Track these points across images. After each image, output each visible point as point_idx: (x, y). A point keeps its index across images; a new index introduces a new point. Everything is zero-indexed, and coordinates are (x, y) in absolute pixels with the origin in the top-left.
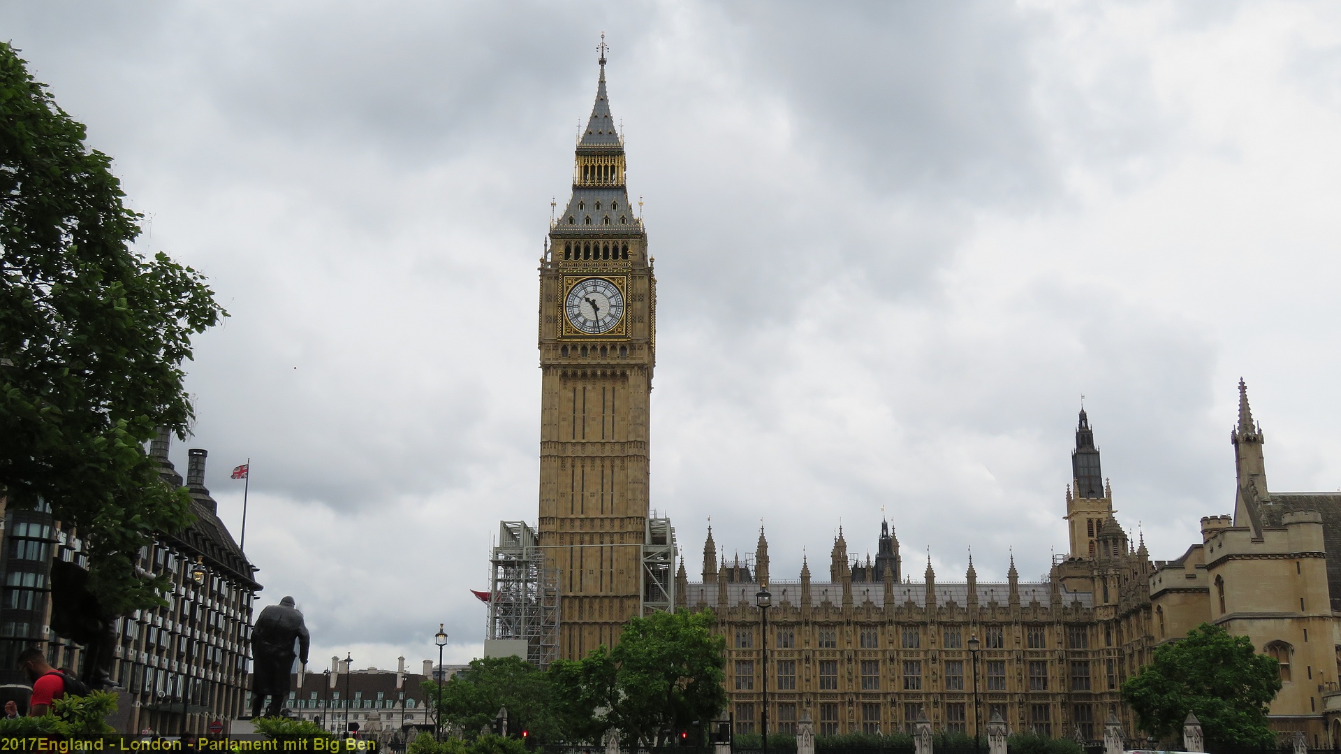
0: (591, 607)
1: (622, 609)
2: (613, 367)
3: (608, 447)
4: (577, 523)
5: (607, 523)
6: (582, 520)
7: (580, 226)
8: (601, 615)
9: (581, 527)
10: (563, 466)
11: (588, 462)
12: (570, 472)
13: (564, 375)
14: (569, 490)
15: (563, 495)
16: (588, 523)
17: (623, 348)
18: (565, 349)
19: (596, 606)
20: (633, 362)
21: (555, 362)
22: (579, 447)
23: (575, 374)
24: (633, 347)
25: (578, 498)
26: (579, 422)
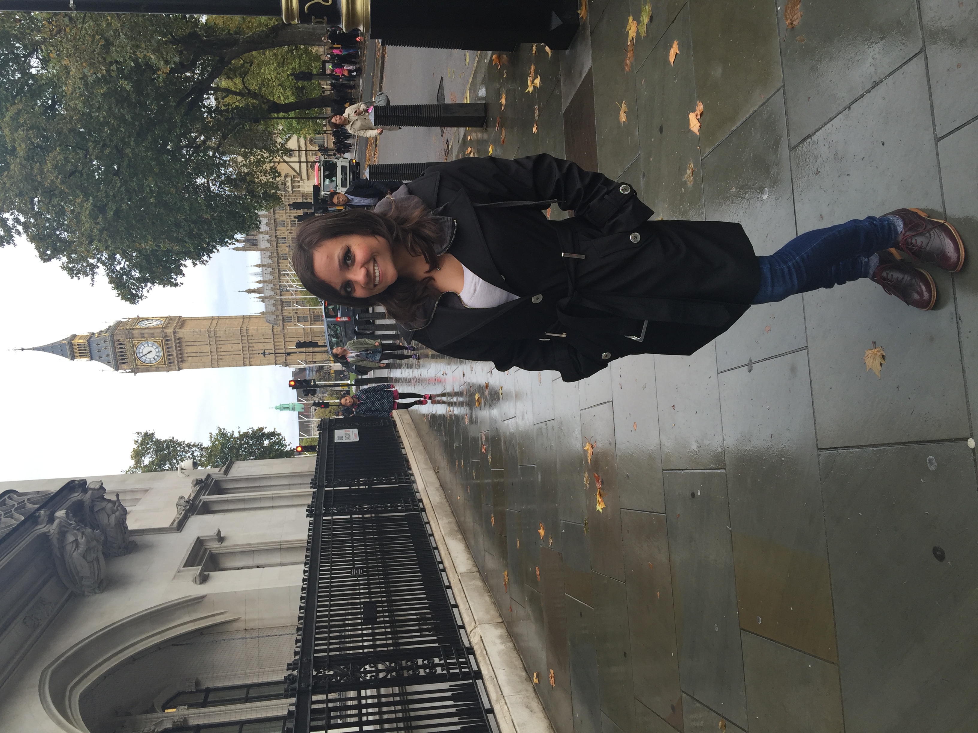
0: (278, 346)
1: (278, 334)
2: (176, 344)
3: (211, 343)
4: (245, 352)
5: (243, 342)
6: (243, 351)
7: (111, 358)
8: (281, 342)
9: (246, 351)
10: (221, 359)
11: (219, 350)
12: (223, 357)
13: (182, 362)
14: (231, 356)
15: (233, 358)
16: (244, 349)
17: (167, 340)
18: (170, 363)
19: (278, 344)
20: (173, 336)
21: (177, 366)
22: (213, 354)
23: (181, 358)
24: (167, 336)
25: (234, 353)
26: (202, 354)
